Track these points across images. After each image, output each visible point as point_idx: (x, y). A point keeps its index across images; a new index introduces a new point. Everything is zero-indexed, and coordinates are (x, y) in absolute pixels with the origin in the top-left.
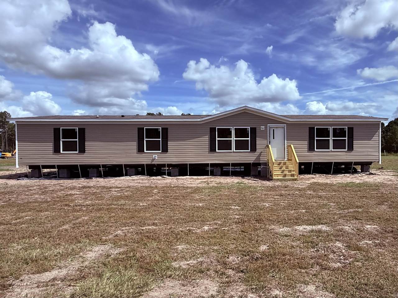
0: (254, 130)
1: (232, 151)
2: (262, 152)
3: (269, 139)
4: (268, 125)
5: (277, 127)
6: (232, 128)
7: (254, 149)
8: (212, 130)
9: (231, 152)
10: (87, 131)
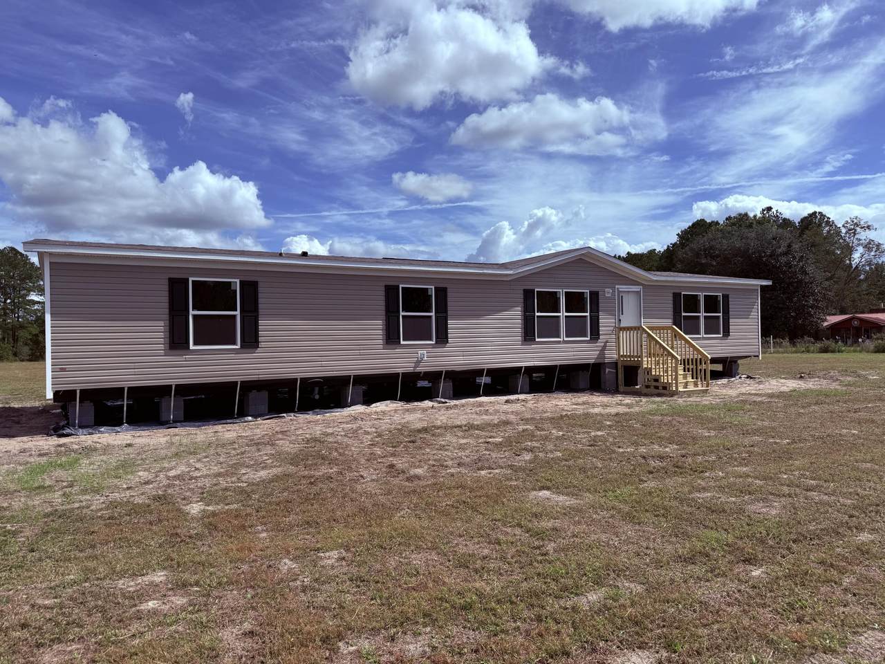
0: (595, 296)
1: (562, 340)
2: (607, 342)
3: (619, 316)
4: (617, 286)
5: (629, 291)
6: (561, 290)
7: (595, 335)
8: (528, 294)
9: (559, 342)
10: (262, 289)
